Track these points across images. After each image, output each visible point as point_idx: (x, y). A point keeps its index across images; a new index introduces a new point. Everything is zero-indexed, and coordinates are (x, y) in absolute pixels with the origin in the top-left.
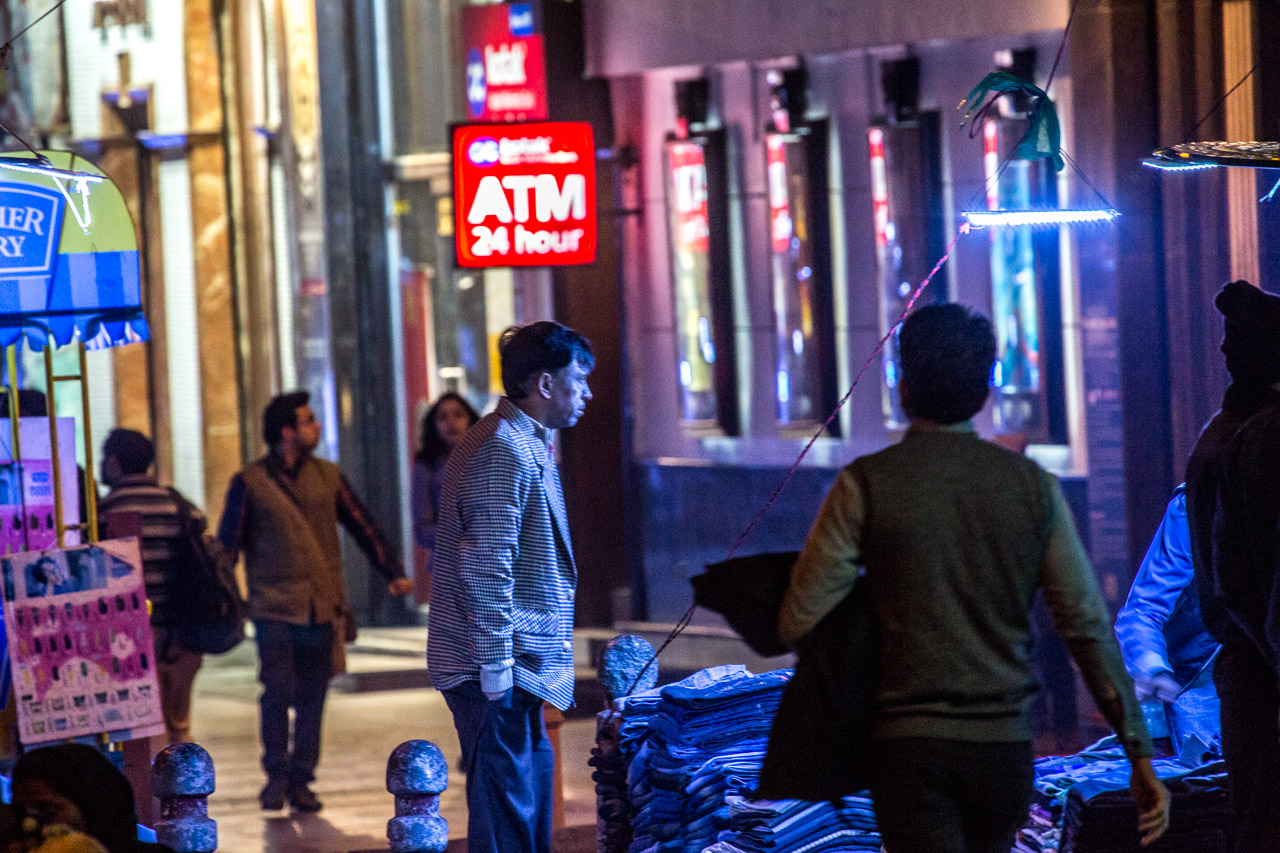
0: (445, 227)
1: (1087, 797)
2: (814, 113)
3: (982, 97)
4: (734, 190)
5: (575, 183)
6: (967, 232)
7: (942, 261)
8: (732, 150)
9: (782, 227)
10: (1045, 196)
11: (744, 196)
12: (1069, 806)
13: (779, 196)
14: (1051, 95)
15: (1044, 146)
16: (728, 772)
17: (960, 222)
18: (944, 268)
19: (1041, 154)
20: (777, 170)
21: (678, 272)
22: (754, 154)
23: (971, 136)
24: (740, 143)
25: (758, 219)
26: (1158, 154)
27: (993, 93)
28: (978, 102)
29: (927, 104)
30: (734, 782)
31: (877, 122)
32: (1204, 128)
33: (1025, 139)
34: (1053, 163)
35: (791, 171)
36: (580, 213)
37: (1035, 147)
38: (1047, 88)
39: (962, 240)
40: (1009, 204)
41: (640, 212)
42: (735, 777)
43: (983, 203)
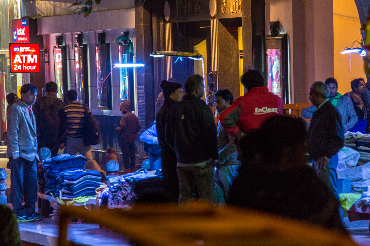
0: (8, 64)
1: (137, 181)
2: (84, 43)
3: (118, 41)
4: (68, 58)
5: (35, 56)
6: (115, 68)
7: (110, 73)
8: (67, 50)
9: (77, 66)
10: (130, 61)
11: (70, 60)
12: (133, 183)
13: (77, 60)
14: (132, 41)
15: (130, 51)
16: (65, 175)
17: (113, 66)
18: (110, 75)
19: (130, 52)
20: (77, 54)
21: (56, 75)
22: (72, 51)
23: (116, 48)
24: (69, 49)
25: (73, 64)
26: (153, 53)
27: (120, 40)
28: (117, 42)
29: (107, 42)
30: (66, 177)
31: (97, 45)
32: (162, 48)
33: (126, 49)
34: (132, 54)
35: (79, 55)
36: (36, 62)
37: (128, 51)
38: (131, 39)
39: (114, 69)
40: (123, 62)
41: (49, 62)
42: (66, 176)
43: (118, 62)
